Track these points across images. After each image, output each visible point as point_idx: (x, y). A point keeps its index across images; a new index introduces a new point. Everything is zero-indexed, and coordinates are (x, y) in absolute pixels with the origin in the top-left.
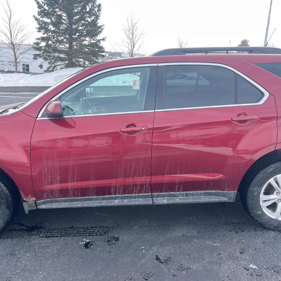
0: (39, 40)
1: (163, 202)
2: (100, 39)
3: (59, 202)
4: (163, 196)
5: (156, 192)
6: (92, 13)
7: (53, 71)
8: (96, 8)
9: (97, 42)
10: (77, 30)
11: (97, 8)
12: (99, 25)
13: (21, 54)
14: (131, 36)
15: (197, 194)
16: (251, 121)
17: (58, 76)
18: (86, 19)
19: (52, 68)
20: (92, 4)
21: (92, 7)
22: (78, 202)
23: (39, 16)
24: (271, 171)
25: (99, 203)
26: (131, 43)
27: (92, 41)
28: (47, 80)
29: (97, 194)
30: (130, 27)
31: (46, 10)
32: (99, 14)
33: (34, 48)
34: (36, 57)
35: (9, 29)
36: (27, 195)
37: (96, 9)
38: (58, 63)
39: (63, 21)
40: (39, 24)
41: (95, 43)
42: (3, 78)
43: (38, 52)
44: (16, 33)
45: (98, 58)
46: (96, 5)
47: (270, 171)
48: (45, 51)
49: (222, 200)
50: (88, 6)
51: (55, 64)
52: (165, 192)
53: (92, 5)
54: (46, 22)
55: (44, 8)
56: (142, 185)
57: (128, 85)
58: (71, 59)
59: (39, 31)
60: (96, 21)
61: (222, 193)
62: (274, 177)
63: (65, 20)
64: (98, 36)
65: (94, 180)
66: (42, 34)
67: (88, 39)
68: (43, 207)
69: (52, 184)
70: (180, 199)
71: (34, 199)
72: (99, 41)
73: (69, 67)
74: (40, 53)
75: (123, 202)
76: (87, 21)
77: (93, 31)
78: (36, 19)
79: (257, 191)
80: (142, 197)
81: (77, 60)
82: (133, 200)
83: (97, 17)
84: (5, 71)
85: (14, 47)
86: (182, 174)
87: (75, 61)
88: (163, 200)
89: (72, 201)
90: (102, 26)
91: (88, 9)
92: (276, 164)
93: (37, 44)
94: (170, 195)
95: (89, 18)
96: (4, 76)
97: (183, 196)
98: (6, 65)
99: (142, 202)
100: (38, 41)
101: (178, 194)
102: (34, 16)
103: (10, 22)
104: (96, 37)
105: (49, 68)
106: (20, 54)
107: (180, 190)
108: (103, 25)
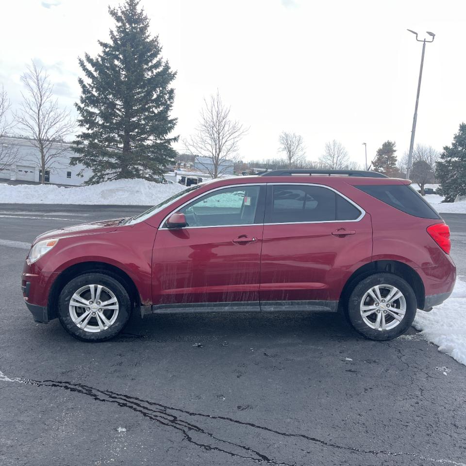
0: (81, 138)
1: (270, 310)
2: (171, 138)
3: (174, 307)
4: (271, 304)
5: (264, 300)
6: (161, 101)
7: (98, 182)
8: (166, 94)
9: (165, 143)
10: (137, 125)
11: (168, 94)
12: (169, 119)
13: (53, 156)
14: (216, 135)
15: (302, 304)
16: (349, 235)
17: (106, 190)
18: (151, 110)
19: (96, 178)
20: (161, 89)
21: (160, 93)
22: (191, 308)
23: (82, 103)
25: (210, 309)
26: (216, 145)
27: (158, 141)
28: (90, 196)
29: (209, 301)
30: (215, 123)
31: (94, 96)
32: (171, 103)
33: (73, 149)
34: (74, 161)
35: (37, 121)
36: (145, 299)
37: (167, 97)
38: (108, 171)
39: (117, 111)
40: (83, 116)
41: (163, 143)
42: (24, 192)
43: (77, 155)
44: (47, 127)
45: (166, 165)
46: (167, 91)
47: (368, 282)
48: (88, 153)
49: (326, 310)
50: (156, 93)
51: (103, 172)
52: (272, 300)
53: (160, 91)
54: (92, 112)
55: (92, 94)
56: (251, 292)
57: (210, 206)
58: (127, 166)
59: (81, 125)
60: (166, 112)
61: (325, 302)
62: (373, 288)
63: (120, 110)
64: (167, 134)
65: (207, 286)
66: (85, 129)
67: (152, 137)
68: (158, 311)
69: (169, 289)
70: (285, 308)
71: (151, 303)
72: (169, 141)
73: (123, 178)
74: (80, 156)
75: (232, 308)
76: (153, 112)
77: (161, 127)
78: (79, 108)
79: (357, 300)
80: (251, 305)
81: (135, 168)
82: (242, 307)
83: (168, 108)
84: (12, 179)
85: (42, 146)
86: (288, 282)
87: (132, 169)
88: (270, 308)
89: (185, 306)
90: (174, 120)
91: (155, 96)
93: (78, 143)
94: (276, 304)
95: (156, 108)
96: (26, 188)
97: (289, 304)
98: (13, 170)
99: (250, 309)
100: (79, 139)
101: (284, 303)
102: (76, 104)
103: (39, 111)
104: (165, 136)
105: (93, 177)
106: (50, 157)
107: (287, 299)
108: (176, 119)
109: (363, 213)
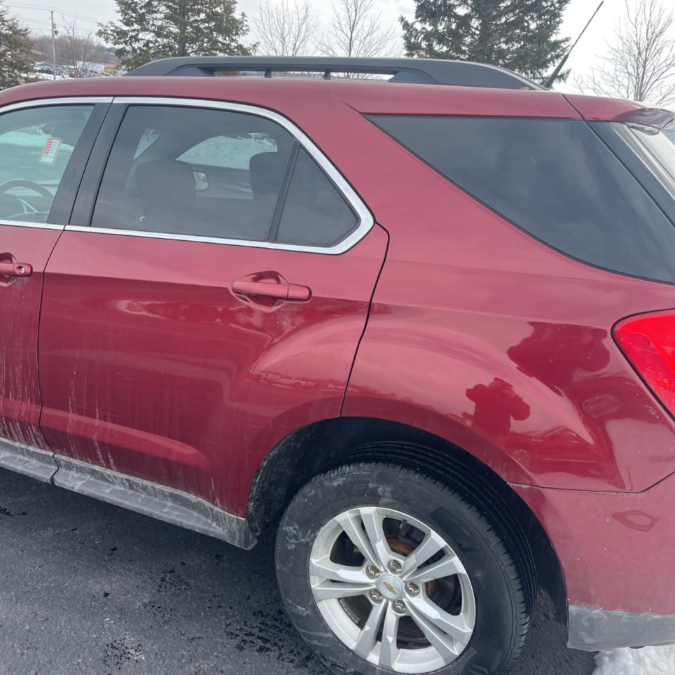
1: (71, 485)
4: (81, 470)
5: (61, 454)
15: (154, 493)
16: (285, 303)
24: (339, 485)
47: (335, 484)
49: (212, 532)
56: (23, 424)
76: (529, 29)
78: (406, 26)
80: (37, 457)
82: (18, 457)
86: (105, 419)
88: (75, 479)
92: (359, 467)
94: (92, 473)
97: (123, 484)
99: (31, 469)
101: (109, 476)
109: (367, 221)
